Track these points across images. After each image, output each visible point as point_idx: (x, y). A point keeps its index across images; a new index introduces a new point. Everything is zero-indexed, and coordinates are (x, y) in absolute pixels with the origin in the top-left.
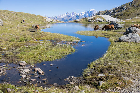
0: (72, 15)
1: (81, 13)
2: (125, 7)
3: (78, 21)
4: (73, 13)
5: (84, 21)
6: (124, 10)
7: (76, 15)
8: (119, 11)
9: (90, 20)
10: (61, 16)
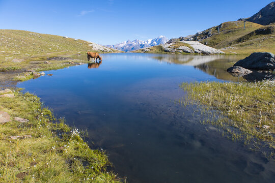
0: (134, 44)
1: (147, 41)
2: (210, 33)
3: (148, 50)
4: (136, 41)
5: (158, 51)
6: (209, 36)
7: (140, 43)
8: (202, 38)
9: (168, 49)
10: (119, 45)
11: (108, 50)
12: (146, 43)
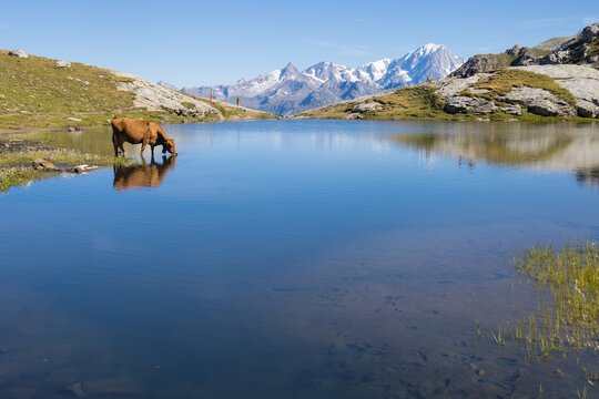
0: (314, 80)
1: (369, 70)
3: (372, 106)
4: (319, 67)
5: (416, 110)
7: (338, 77)
9: (461, 102)
10: (249, 84)
11: (202, 106)
12: (365, 75)
